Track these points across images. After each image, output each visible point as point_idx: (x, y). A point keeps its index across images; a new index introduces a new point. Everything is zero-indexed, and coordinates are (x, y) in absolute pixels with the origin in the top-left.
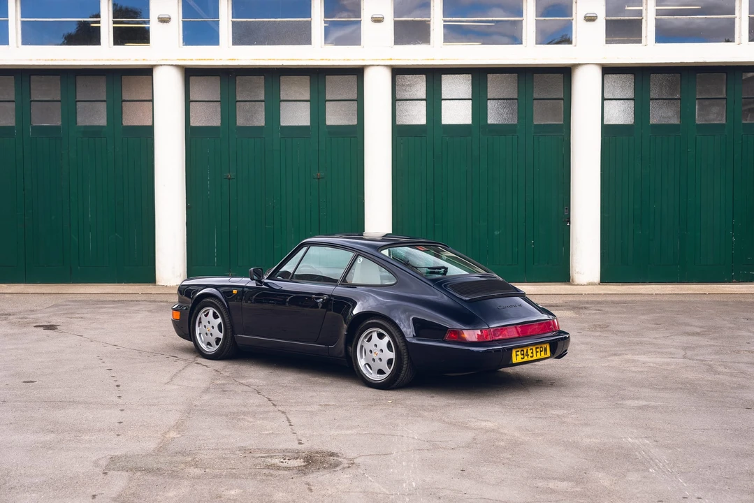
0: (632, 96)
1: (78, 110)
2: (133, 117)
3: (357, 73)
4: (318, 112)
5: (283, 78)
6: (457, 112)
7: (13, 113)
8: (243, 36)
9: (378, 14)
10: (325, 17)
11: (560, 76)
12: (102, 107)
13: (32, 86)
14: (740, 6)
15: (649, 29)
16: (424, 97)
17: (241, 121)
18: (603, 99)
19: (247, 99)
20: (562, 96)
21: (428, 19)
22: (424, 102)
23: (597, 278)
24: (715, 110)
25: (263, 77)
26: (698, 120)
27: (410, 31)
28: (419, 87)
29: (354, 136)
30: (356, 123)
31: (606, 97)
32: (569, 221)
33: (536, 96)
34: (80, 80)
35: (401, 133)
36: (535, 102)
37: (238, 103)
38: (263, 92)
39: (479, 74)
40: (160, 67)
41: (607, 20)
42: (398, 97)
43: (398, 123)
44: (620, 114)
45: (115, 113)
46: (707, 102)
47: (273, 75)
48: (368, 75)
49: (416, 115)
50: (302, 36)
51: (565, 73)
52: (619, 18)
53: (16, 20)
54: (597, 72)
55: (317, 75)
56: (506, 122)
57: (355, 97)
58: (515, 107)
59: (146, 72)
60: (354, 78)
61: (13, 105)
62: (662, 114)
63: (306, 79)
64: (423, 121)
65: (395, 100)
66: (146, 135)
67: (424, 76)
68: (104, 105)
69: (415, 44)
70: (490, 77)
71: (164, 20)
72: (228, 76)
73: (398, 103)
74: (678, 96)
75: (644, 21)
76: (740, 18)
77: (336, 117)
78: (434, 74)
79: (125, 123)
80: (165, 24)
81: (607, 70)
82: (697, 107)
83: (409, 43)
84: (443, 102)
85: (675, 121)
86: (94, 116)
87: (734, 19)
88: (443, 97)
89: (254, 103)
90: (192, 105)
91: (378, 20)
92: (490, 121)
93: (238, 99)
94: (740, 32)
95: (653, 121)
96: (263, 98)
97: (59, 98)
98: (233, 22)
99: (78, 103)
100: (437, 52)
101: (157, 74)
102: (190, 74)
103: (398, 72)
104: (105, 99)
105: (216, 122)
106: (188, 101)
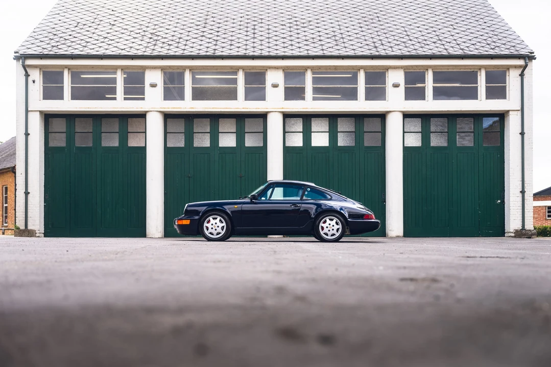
0: (420, 131)
1: (103, 138)
2: (133, 142)
3: (263, 116)
4: (240, 139)
5: (220, 119)
6: (320, 139)
7: (65, 139)
8: (199, 94)
9: (275, 82)
10: (245, 85)
11: (379, 120)
12: (117, 136)
13: (76, 124)
14: (481, 80)
15: (429, 92)
16: (302, 131)
17: (197, 144)
18: (404, 132)
19: (200, 131)
20: (380, 131)
21: (304, 86)
22: (301, 134)
23: (401, 233)
24: (467, 138)
25: (209, 119)
26: (458, 145)
27: (294, 93)
28: (298, 125)
29: (261, 153)
30: (262, 145)
31: (405, 130)
32: (385, 202)
33: (365, 130)
34: (104, 120)
35: (288, 152)
36: (365, 133)
37: (194, 134)
38: (209, 127)
39: (333, 118)
40: (150, 112)
41: (405, 87)
42: (286, 131)
43: (287, 144)
44: (414, 141)
45: (124, 139)
46: (463, 134)
47: (215, 118)
48: (270, 118)
49: (297, 141)
50: (231, 95)
51: (382, 117)
52: (412, 86)
53: (69, 85)
54: (400, 116)
55: (240, 118)
56: (349, 145)
57: (262, 131)
58: (354, 137)
59: (142, 116)
60: (262, 120)
61: (64, 135)
62: (437, 141)
63: (233, 121)
64: (301, 144)
65: (285, 132)
66: (141, 152)
67: (301, 119)
68: (117, 134)
69: (296, 100)
70: (339, 120)
71: (153, 86)
72: (189, 118)
73: (286, 134)
74: (446, 130)
75: (426, 87)
76: (481, 86)
77: (251, 141)
78: (307, 118)
79: (129, 145)
80: (154, 88)
81: (407, 116)
82: (457, 137)
83: (293, 99)
84: (312, 133)
85: (445, 144)
86: (111, 141)
87: (477, 87)
88: (312, 131)
89: (203, 134)
90: (168, 135)
91: (275, 86)
92: (339, 145)
93: (194, 131)
94: (481, 94)
95: (432, 144)
96: (209, 131)
97: (91, 131)
98: (193, 87)
99: (103, 134)
100: (309, 104)
101: (149, 116)
102: (168, 117)
103: (287, 116)
104: (118, 131)
105: (182, 144)
106: (166, 133)
